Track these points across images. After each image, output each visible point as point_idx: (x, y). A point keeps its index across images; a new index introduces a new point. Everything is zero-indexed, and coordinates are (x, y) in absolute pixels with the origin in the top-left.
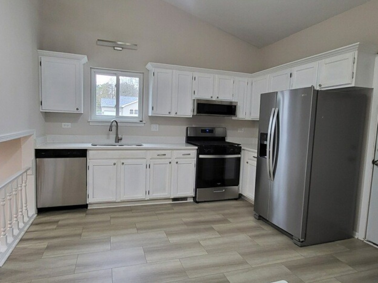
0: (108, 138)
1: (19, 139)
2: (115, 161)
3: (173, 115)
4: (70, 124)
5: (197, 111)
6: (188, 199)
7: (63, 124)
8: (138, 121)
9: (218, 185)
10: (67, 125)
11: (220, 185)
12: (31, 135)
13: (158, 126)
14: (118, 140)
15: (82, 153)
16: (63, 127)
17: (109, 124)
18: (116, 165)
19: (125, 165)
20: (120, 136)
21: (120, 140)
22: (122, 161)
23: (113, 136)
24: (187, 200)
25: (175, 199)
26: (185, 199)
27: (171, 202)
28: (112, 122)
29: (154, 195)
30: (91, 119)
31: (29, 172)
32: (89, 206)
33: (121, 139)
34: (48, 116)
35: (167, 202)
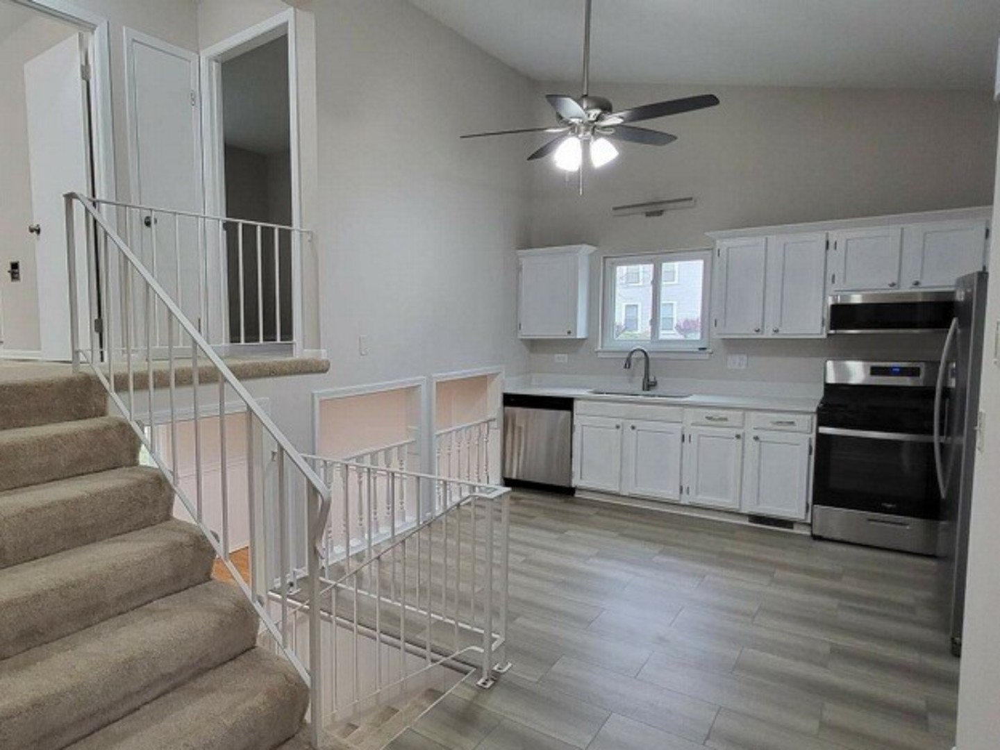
0: (630, 381)
1: (485, 377)
2: (619, 422)
3: (768, 334)
4: (566, 356)
5: (831, 323)
6: (795, 526)
7: (556, 356)
8: (695, 347)
9: (886, 508)
10: (561, 358)
11: (891, 509)
12: (497, 374)
13: (745, 357)
14: (649, 385)
15: (566, 404)
16: (556, 361)
17: (626, 355)
18: (619, 431)
19: (639, 430)
20: (652, 379)
21: (652, 385)
22: (633, 423)
23: (639, 379)
24: (792, 528)
25: (757, 518)
26: (788, 523)
27: (746, 522)
28: (632, 352)
29: (699, 497)
30: (602, 347)
31: (494, 425)
32: (577, 492)
33: (655, 384)
34: (534, 345)
35: (738, 520)
